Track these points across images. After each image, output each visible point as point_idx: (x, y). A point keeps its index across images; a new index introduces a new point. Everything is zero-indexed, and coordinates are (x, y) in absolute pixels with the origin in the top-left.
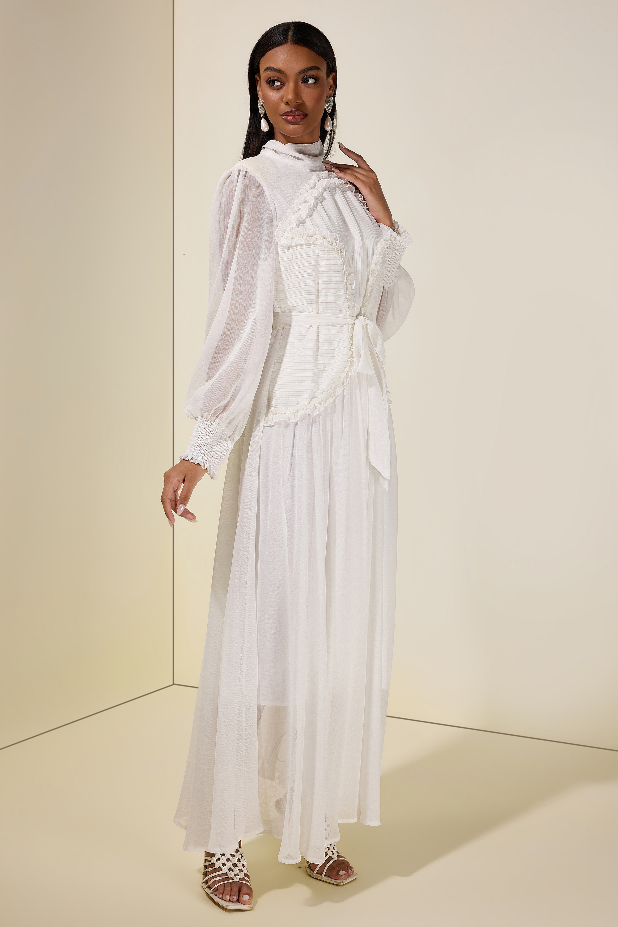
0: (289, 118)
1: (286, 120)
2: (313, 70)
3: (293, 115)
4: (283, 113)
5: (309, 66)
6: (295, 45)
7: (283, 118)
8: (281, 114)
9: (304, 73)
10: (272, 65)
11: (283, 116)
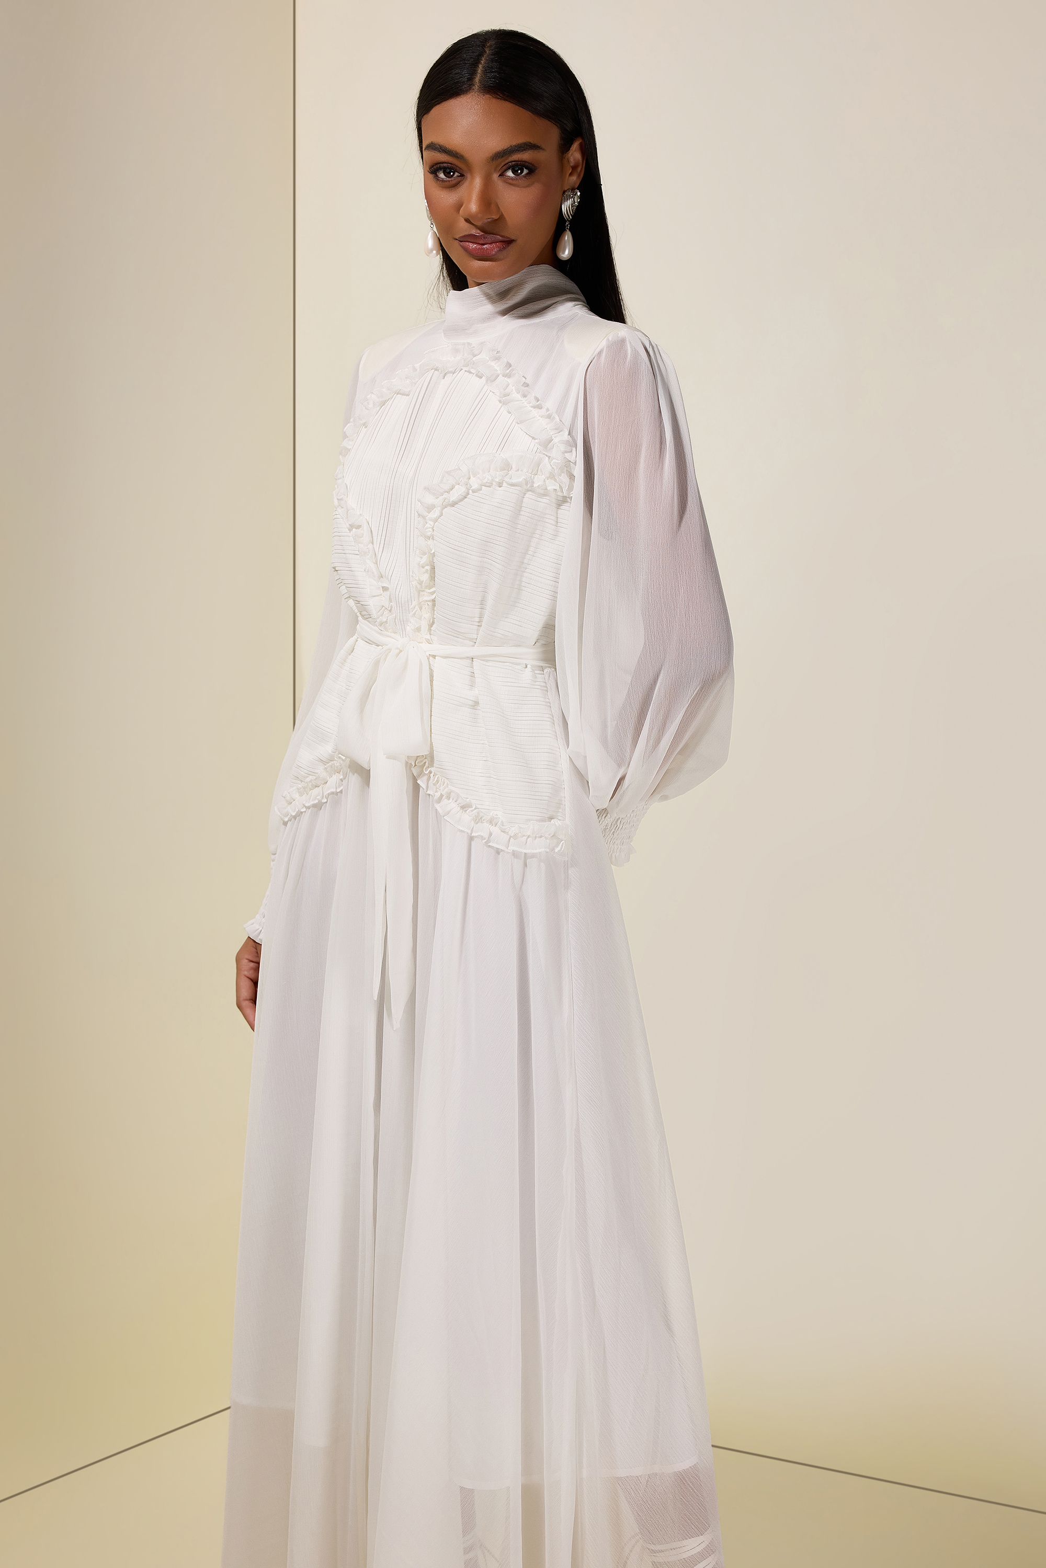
0: (472, 246)
1: (466, 250)
2: (522, 151)
3: (480, 243)
4: (461, 235)
5: (514, 143)
6: (488, 96)
7: (463, 247)
8: (457, 238)
9: (502, 157)
10: (439, 139)
11: (461, 241)
